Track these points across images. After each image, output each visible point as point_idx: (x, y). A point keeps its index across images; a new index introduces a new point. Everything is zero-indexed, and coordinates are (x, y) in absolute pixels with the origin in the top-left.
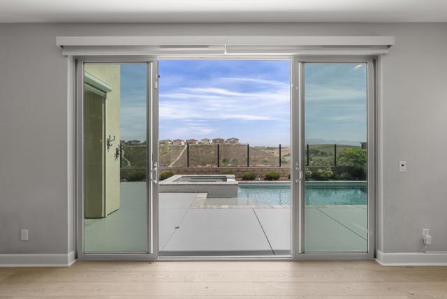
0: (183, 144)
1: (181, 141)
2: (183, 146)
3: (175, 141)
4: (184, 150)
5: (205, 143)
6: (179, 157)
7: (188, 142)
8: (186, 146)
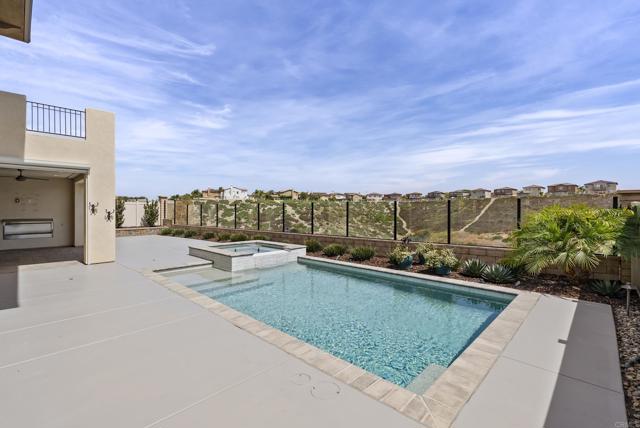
0: (488, 196)
3: (475, 191)
4: (488, 206)
5: (532, 193)
6: (478, 217)
7: (497, 193)
8: (493, 200)
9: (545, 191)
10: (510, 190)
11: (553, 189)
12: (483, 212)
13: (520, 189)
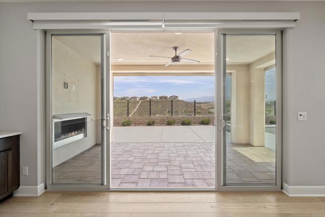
0: (138, 100)
1: (136, 98)
2: (139, 102)
3: (132, 98)
4: (138, 105)
5: (154, 99)
6: (136, 109)
7: (141, 99)
8: (141, 102)
9: (158, 98)
10: (147, 98)
11: (161, 98)
12: (137, 107)
13: (150, 97)
